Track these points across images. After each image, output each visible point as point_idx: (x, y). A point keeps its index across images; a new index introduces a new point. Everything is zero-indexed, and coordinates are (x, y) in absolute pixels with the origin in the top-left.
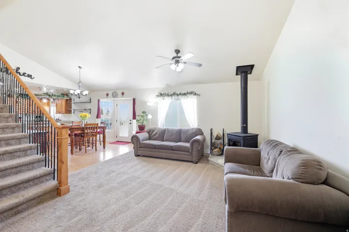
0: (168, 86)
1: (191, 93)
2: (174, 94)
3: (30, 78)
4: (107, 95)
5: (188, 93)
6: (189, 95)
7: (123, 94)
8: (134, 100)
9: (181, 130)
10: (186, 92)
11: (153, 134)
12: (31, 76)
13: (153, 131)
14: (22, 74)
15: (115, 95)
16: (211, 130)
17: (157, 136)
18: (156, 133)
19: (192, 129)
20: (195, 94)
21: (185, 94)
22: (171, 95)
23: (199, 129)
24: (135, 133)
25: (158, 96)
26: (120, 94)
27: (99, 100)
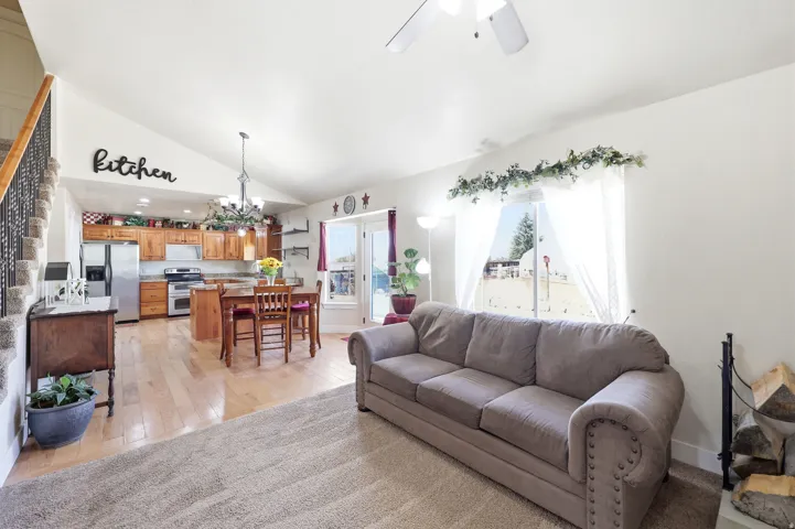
0: (492, 148)
1: (592, 158)
2: (514, 175)
3: (167, 180)
4: (336, 207)
5: (574, 161)
6: (579, 169)
7: (366, 199)
8: (392, 216)
9: (536, 329)
10: (564, 159)
11: (431, 330)
12: (169, 174)
13: (432, 320)
14: (150, 172)
15: (350, 207)
16: (727, 347)
17: (441, 340)
18: (439, 330)
19: (597, 330)
20: (615, 159)
21: (559, 168)
22: (503, 181)
23: (640, 334)
24: (382, 320)
25: (455, 193)
26: (360, 202)
27: (321, 224)
